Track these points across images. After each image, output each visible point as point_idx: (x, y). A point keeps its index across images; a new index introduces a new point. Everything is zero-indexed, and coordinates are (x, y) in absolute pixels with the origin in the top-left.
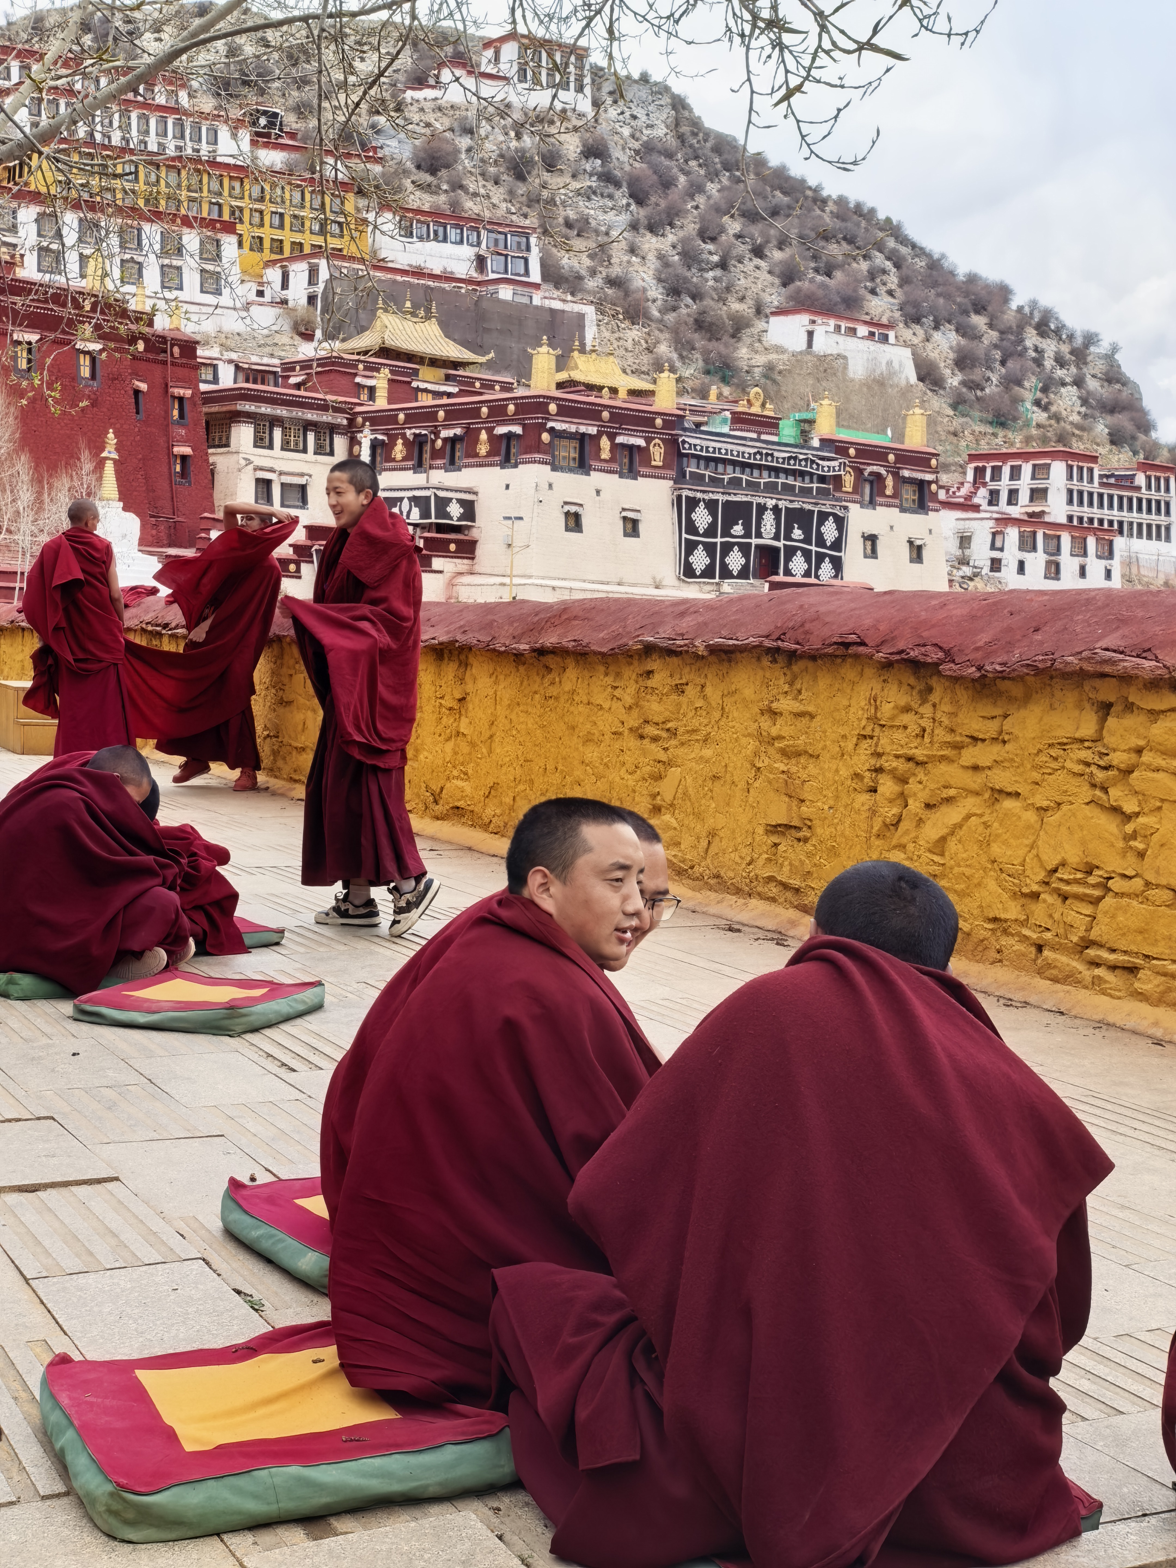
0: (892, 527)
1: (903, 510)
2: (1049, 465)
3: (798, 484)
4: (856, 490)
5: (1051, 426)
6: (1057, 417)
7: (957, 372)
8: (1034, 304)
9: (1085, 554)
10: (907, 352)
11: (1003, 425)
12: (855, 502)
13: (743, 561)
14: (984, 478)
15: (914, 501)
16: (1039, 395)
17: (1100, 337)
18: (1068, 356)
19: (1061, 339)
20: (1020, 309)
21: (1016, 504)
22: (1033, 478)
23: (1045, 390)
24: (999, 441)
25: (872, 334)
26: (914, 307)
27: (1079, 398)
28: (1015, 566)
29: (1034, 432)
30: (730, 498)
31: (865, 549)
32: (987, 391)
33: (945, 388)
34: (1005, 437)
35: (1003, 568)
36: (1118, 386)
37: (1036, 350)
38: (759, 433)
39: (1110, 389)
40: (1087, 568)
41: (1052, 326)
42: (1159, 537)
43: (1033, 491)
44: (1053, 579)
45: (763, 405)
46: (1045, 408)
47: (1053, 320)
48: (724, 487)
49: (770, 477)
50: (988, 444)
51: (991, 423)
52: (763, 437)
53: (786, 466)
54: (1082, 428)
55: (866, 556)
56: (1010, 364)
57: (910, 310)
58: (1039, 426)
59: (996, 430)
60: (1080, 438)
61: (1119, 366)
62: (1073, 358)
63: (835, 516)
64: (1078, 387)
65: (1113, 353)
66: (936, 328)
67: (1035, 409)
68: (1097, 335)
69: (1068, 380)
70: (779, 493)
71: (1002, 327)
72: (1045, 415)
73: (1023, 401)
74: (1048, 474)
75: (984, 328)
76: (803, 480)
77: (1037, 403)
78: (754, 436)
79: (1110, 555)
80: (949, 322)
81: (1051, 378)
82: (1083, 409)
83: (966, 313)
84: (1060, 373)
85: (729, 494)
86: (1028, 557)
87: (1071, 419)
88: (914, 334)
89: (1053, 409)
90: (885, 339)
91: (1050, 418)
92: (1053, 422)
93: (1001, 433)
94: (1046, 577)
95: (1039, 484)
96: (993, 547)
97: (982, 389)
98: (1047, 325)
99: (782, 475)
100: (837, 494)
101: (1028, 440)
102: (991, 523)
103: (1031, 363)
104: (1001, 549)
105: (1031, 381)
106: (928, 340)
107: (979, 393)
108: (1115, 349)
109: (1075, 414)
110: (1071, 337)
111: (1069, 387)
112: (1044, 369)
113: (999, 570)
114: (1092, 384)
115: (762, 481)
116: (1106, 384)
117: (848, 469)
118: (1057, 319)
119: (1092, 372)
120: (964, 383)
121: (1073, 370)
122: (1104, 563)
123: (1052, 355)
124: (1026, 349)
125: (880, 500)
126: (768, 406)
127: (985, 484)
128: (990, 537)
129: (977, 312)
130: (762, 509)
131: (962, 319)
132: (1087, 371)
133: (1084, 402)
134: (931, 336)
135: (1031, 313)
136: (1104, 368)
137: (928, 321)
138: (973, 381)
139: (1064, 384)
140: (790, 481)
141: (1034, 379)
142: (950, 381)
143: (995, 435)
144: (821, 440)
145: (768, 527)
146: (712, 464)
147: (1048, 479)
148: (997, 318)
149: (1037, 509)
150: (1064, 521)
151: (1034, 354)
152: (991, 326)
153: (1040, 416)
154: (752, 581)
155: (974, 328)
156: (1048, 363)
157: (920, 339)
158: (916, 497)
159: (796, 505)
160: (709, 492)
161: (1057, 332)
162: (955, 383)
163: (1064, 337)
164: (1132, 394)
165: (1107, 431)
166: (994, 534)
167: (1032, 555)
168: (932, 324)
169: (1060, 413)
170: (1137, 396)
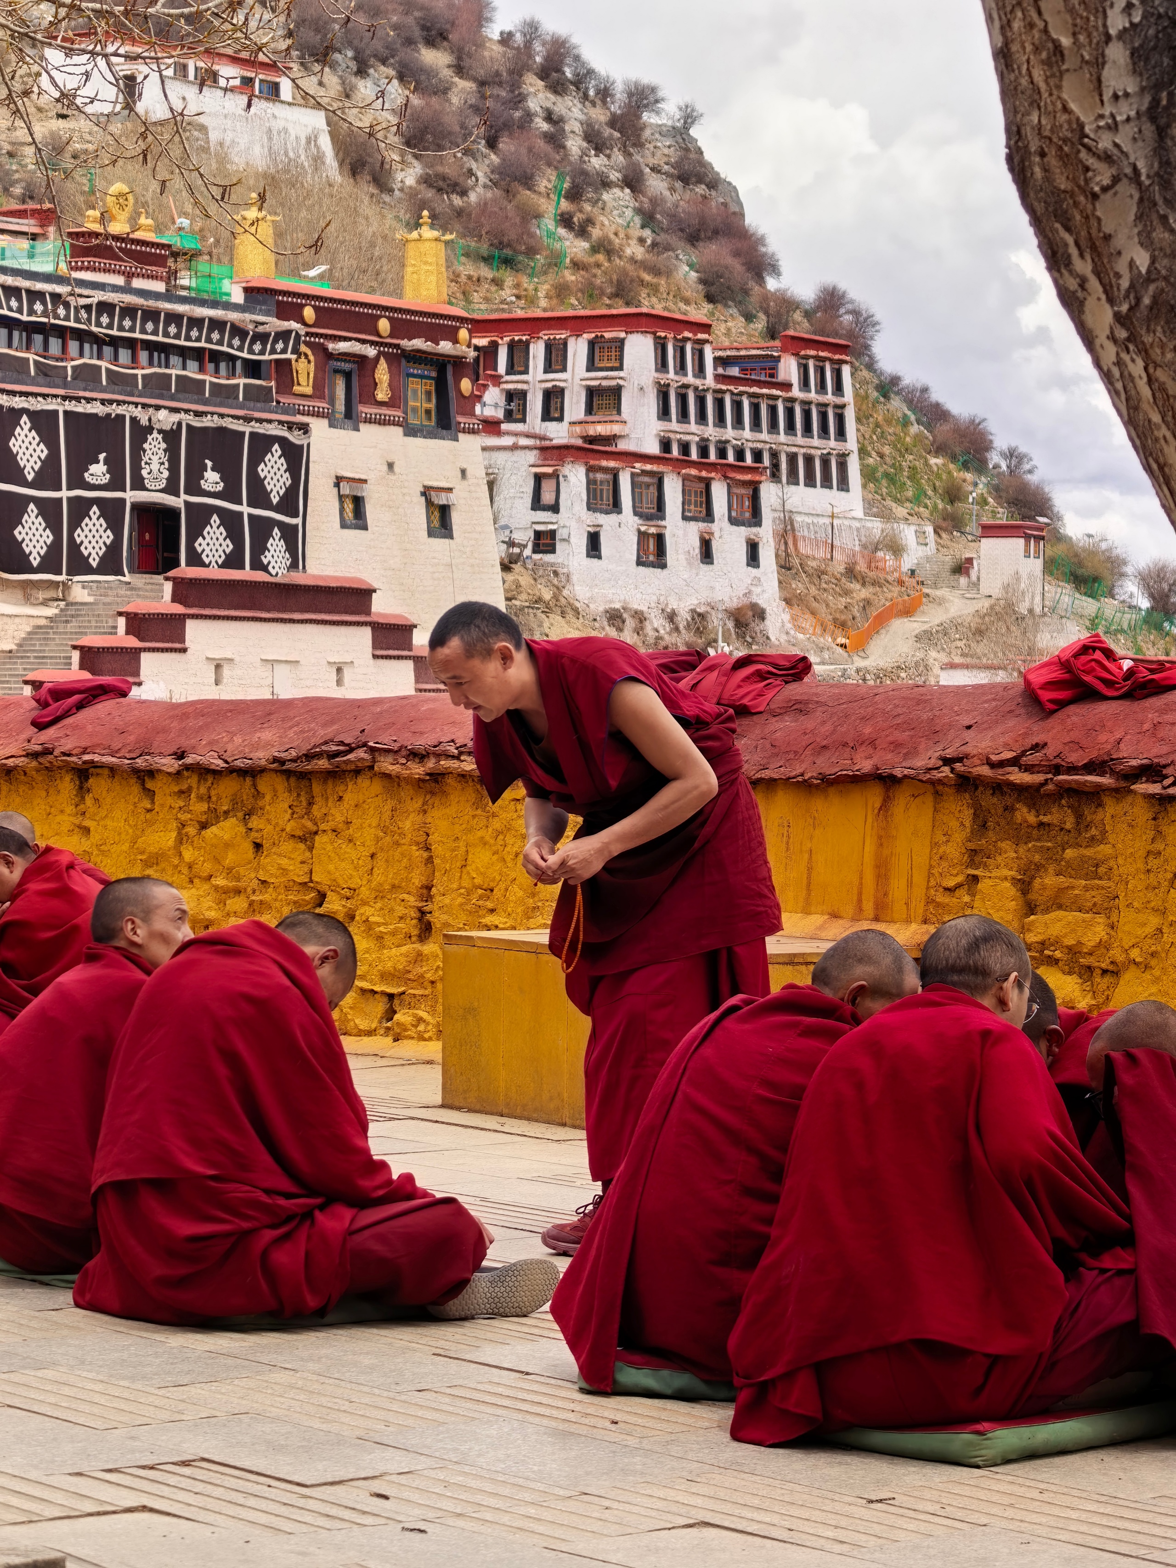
0: (390, 466)
1: (411, 431)
2: (622, 341)
3: (208, 378)
4: (319, 392)
5: (598, 265)
6: (603, 247)
7: (409, 158)
8: (532, 29)
9: (709, 516)
10: (317, 120)
11: (508, 262)
12: (318, 415)
13: (108, 537)
14: (495, 369)
15: (428, 412)
16: (565, 205)
17: (660, 94)
18: (607, 132)
19: (586, 96)
20: (506, 39)
21: (560, 419)
22: (591, 366)
23: (574, 195)
24: (507, 293)
25: (247, 82)
26: (317, 31)
27: (639, 211)
28: (580, 543)
29: (570, 277)
30: (80, 409)
31: (342, 510)
32: (473, 197)
33: (391, 191)
34: (517, 286)
35: (559, 546)
36: (701, 189)
37: (549, 117)
38: (129, 276)
39: (688, 195)
40: (715, 545)
41: (568, 73)
42: (827, 483)
43: (592, 393)
44: (653, 565)
45: (133, 220)
46: (582, 232)
47: (568, 60)
48: (65, 385)
49: (151, 364)
50: (487, 300)
51: (487, 260)
52: (137, 283)
53: (182, 342)
54: (656, 271)
55: (344, 525)
56: (505, 144)
57: (309, 36)
58: (577, 265)
59: (498, 275)
60: (654, 289)
61: (700, 152)
62: (617, 135)
63: (283, 442)
64: (633, 189)
65: (686, 126)
66: (362, 72)
67: (562, 231)
68: (653, 90)
69: (614, 176)
70: (172, 398)
71: (481, 73)
72: (586, 245)
73: (538, 216)
74: (621, 359)
75: (447, 73)
76: (217, 370)
77: (565, 220)
78: (120, 281)
79: (755, 517)
80: (384, 62)
81: (584, 173)
82: (647, 233)
83: (409, 42)
84: (597, 162)
85: (78, 399)
86: (607, 522)
87: (628, 251)
88: (321, 84)
89: (596, 233)
90: (273, 92)
91: (594, 250)
92: (601, 257)
93: (509, 280)
94: (639, 563)
95: (601, 378)
96: (537, 504)
97: (464, 193)
98: (559, 70)
99: (175, 360)
100: (285, 400)
101: (561, 292)
102: (532, 457)
103: (541, 144)
104: (555, 508)
105: (546, 180)
106: (348, 96)
107: (457, 201)
108: (689, 117)
109: (633, 242)
110: (605, 93)
111: (616, 191)
112: (566, 155)
113: (551, 549)
114: (656, 185)
115: (139, 372)
116: (679, 185)
117: (303, 348)
118: (577, 58)
119: (652, 161)
120: (426, 180)
121: (619, 158)
122: (743, 532)
123: (577, 127)
124: (529, 116)
125: (366, 410)
126: (143, 220)
127: (497, 380)
128: (531, 482)
129: (430, 43)
130: (141, 432)
131: (404, 53)
132: (644, 159)
133: (648, 218)
134: (353, 88)
135: (528, 44)
136: (674, 155)
137: (345, 58)
138: (444, 178)
139: (606, 184)
140: (192, 372)
141: (552, 174)
142: (399, 176)
143: (498, 283)
144: (248, 290)
145: (155, 466)
146: (38, 338)
147: (620, 368)
148: (470, 56)
149: (601, 429)
150: (654, 449)
151: (545, 126)
152: (459, 69)
153: (576, 247)
154: (128, 578)
155: (430, 72)
156: (575, 145)
157: (333, 93)
158: (432, 406)
159: (207, 422)
160: (35, 395)
161: (579, 82)
162: (410, 181)
163: (592, 93)
164: (725, 205)
165: (694, 275)
166: (538, 479)
167: (613, 518)
168: (354, 66)
169: (610, 242)
170: (734, 208)
